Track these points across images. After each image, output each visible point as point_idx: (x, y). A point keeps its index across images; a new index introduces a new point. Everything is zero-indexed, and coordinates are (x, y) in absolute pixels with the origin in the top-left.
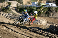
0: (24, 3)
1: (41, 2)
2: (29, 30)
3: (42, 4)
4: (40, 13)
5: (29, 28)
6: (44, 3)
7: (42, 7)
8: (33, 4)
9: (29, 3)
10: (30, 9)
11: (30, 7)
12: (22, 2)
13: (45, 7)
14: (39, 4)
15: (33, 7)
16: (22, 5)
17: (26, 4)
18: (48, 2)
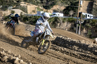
0: (29, 12)
6: (50, 12)
10: (35, 19)
11: (35, 16)
12: (27, 11)
13: (52, 17)
15: (39, 16)
16: (26, 14)
17: (31, 13)
18: (55, 11)
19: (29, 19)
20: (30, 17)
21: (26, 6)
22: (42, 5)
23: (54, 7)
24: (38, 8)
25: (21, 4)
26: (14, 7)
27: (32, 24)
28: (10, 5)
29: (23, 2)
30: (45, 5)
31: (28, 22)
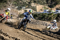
0: (38, 10)
1: (51, 10)
2: (42, 33)
3: (52, 11)
4: (51, 18)
5: (42, 31)
6: (54, 10)
7: (52, 13)
8: (45, 11)
9: (41, 10)
10: (43, 15)
11: (42, 14)
12: (36, 10)
13: (55, 14)
14: (50, 11)
15: (45, 14)
16: (35, 12)
17: (39, 11)
18: (57, 9)
19: (38, 16)
20: (39, 15)
21: (36, 6)
22: (47, 4)
23: (57, 6)
24: (45, 7)
25: (32, 5)
26: (27, 7)
27: (40, 20)
28: (23, 6)
29: (33, 3)
30: (50, 5)
31: (37, 18)
